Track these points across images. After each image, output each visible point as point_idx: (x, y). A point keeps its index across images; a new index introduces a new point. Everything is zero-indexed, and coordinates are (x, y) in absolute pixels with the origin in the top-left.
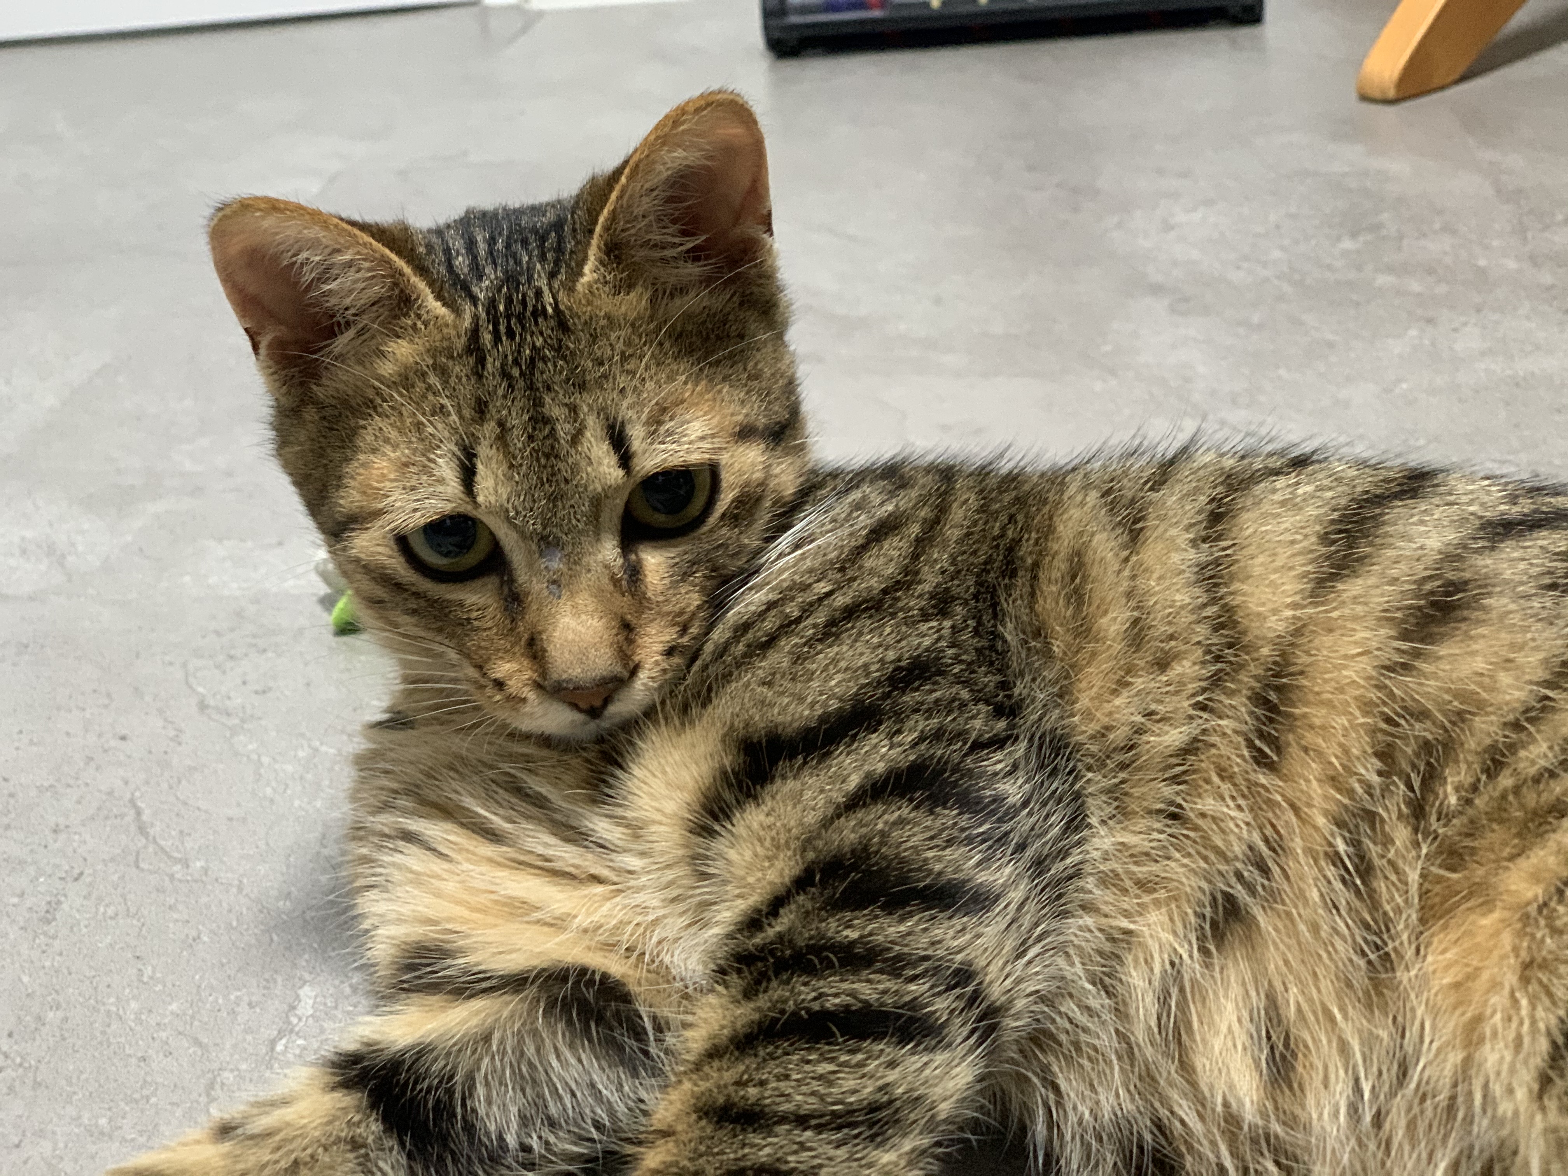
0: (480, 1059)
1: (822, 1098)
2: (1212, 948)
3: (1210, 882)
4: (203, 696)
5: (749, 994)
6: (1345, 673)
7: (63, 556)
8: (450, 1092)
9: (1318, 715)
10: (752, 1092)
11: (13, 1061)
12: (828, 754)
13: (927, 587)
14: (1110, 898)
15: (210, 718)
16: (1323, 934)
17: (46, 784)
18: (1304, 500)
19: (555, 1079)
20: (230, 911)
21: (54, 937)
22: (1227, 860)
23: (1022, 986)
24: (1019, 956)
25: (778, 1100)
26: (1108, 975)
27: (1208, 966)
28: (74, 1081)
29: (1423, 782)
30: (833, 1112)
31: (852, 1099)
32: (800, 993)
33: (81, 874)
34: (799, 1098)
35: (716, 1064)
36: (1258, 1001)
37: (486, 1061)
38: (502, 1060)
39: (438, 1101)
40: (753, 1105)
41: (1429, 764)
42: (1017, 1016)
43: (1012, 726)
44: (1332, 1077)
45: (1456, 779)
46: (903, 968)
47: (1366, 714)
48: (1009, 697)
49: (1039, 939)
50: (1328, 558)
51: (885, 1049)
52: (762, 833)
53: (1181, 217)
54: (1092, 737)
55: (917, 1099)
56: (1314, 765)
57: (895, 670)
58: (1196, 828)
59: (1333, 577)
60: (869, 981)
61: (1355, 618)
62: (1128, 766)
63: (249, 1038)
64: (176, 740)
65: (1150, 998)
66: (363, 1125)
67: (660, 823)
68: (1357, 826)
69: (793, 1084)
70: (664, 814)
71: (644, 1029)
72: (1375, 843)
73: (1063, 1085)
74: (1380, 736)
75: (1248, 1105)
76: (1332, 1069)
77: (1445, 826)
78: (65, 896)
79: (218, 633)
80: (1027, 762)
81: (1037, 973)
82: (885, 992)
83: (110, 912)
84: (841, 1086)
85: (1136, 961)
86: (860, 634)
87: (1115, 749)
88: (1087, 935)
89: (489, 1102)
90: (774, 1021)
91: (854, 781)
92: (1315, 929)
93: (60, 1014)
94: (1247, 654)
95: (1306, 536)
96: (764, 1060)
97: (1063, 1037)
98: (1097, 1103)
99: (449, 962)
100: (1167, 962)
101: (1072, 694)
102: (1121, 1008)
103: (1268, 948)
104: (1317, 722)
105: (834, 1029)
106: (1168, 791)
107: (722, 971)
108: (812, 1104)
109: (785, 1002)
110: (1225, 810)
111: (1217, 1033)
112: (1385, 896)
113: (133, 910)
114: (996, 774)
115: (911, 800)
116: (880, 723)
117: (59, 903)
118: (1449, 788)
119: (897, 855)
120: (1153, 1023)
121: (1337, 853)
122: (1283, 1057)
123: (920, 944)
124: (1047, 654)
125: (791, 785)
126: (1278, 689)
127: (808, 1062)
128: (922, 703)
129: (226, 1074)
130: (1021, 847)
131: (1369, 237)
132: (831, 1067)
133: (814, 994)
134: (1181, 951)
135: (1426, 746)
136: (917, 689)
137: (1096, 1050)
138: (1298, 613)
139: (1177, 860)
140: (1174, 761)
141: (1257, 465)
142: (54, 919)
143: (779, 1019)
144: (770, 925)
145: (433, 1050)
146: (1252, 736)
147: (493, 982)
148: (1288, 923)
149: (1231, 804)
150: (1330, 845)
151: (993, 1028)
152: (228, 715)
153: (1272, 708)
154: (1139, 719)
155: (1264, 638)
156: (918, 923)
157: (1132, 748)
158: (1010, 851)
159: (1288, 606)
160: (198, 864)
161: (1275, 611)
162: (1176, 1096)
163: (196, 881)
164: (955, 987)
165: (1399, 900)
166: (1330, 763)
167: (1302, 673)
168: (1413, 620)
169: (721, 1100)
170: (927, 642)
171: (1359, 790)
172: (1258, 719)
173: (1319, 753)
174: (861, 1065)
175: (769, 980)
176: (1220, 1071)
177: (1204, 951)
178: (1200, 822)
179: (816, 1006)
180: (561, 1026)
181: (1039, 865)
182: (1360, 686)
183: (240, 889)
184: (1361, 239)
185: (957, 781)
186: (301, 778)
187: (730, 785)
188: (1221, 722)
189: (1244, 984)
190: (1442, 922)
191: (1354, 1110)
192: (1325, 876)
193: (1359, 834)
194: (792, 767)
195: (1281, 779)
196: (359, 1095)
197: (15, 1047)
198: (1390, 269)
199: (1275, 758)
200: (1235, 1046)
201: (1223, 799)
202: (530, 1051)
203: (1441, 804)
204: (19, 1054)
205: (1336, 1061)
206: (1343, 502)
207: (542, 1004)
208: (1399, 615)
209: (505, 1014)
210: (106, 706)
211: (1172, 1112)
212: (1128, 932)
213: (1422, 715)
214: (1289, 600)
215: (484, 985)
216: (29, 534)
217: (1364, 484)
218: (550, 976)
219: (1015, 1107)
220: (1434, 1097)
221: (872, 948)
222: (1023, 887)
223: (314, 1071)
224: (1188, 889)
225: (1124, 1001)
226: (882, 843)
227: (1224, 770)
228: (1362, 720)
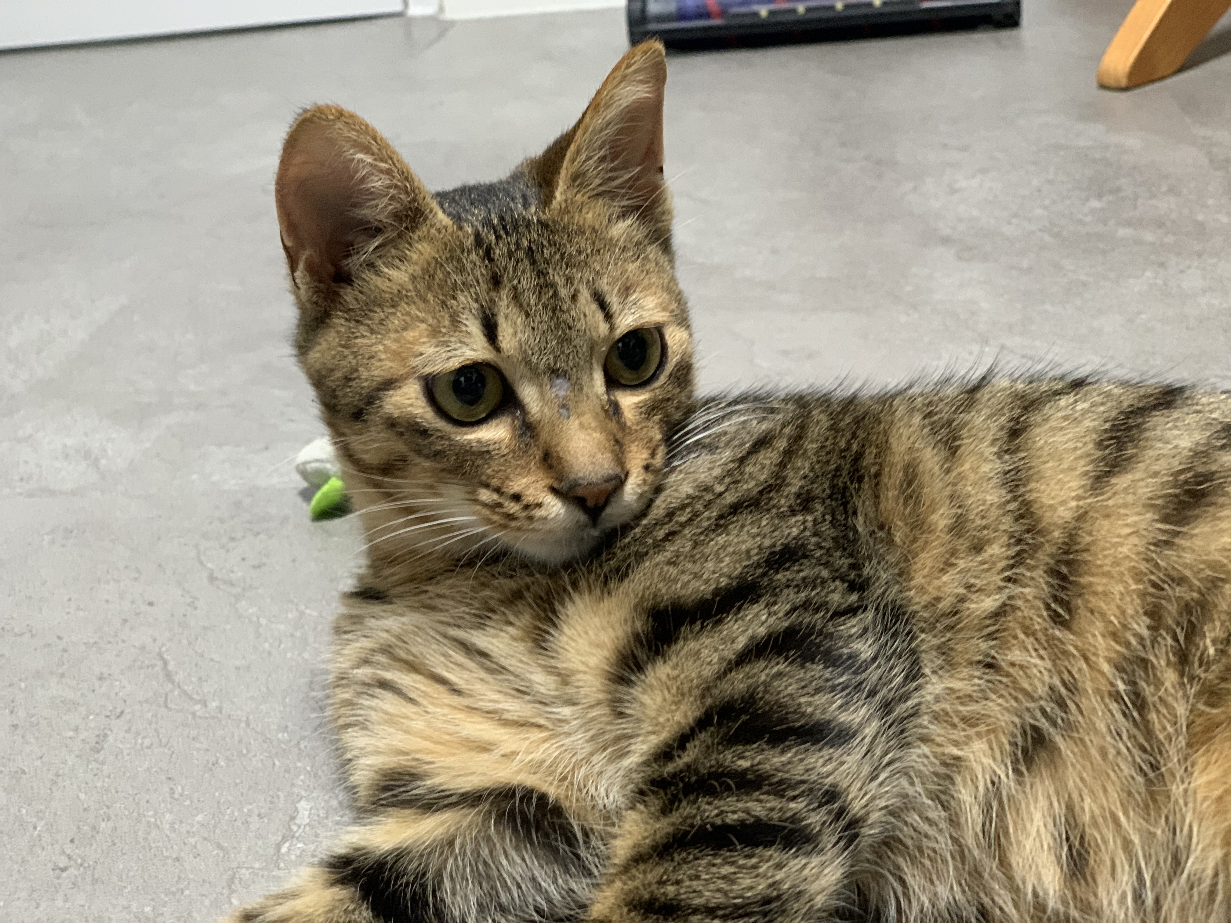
0: (446, 860)
1: (726, 893)
2: (1024, 769)
3: (1020, 717)
4: (212, 570)
5: (665, 811)
6: (1120, 549)
7: (97, 459)
8: (424, 887)
9: (1099, 583)
10: (671, 889)
11: (76, 861)
12: (719, 622)
13: (794, 489)
14: (942, 732)
15: (218, 588)
16: (1110, 757)
17: (92, 641)
18: (1082, 415)
19: (505, 875)
20: (240, 741)
21: (103, 763)
22: (1033, 699)
23: (877, 802)
24: (873, 779)
25: (691, 895)
26: (941, 792)
27: (1020, 783)
28: (124, 877)
29: (1186, 637)
30: (735, 904)
31: (749, 894)
32: (705, 811)
33: (122, 713)
34: (707, 894)
35: (642, 867)
36: (1059, 809)
37: (451, 861)
38: (463, 860)
39: (415, 893)
40: (671, 900)
41: (1190, 621)
42: (871, 826)
43: (861, 599)
44: (1119, 869)
45: (1213, 635)
46: (784, 790)
47: (1139, 581)
48: (860, 576)
49: (889, 764)
50: (1104, 459)
51: (774, 854)
52: (669, 683)
53: (962, 183)
54: (925, 607)
55: (800, 892)
56: (1098, 623)
57: (771, 554)
58: (1008, 675)
59: (1108, 474)
60: (758, 800)
61: (1125, 506)
62: (953, 628)
63: (260, 843)
64: (193, 605)
65: (976, 810)
66: (357, 912)
67: (585, 673)
68: (1134, 671)
69: (702, 882)
70: (587, 666)
71: (575, 836)
72: (1149, 685)
73: (909, 879)
74: (1149, 599)
75: (1051, 892)
76: (1118, 862)
77: (1206, 671)
78: (111, 730)
79: (222, 520)
80: (875, 627)
81: (887, 792)
82: (772, 809)
83: (147, 742)
84: (739, 884)
85: (964, 781)
86: (743, 526)
87: (942, 616)
88: (925, 761)
89: (454, 894)
90: (687, 833)
91: (741, 643)
92: (1104, 753)
93: (110, 824)
94: (1043, 536)
95: (1085, 444)
96: (679, 864)
97: (909, 843)
98: (935, 894)
99: (419, 783)
100: (989, 781)
101: (909, 573)
102: (954, 819)
103: (1067, 768)
104: (1100, 589)
105: (734, 839)
106: (984, 646)
107: (642, 792)
108: (719, 899)
109: (695, 816)
110: (1029, 658)
111: (1028, 835)
112: (1157, 726)
113: (164, 741)
114: (850, 636)
115: (786, 659)
116: (760, 596)
117: (106, 735)
118: (1208, 641)
119: (776, 702)
120: (979, 829)
121: (1118, 692)
122: (1079, 854)
123: (797, 772)
124: (890, 542)
125: (692, 645)
126: (1068, 563)
127: (714, 865)
128: (792, 580)
129: (243, 871)
130: (872, 693)
131: (1110, 198)
132: (732, 869)
133: (716, 812)
134: (999, 772)
135: (1187, 608)
136: (787, 569)
137: (935, 851)
138: (1081, 503)
139: (993, 701)
140: (988, 622)
141: (1044, 388)
142: (102, 748)
143: (689, 832)
144: (679, 756)
145: (409, 853)
146: (1050, 601)
147: (454, 799)
148: (1081, 747)
149: (1034, 654)
150: (1112, 685)
151: (856, 836)
152: (232, 585)
153: (1063, 578)
154: (962, 591)
155: (1055, 524)
156: (796, 754)
157: (956, 613)
158: (864, 695)
159: (1073, 498)
160: (214, 704)
161: (1063, 503)
162: (997, 887)
163: (214, 717)
164: (826, 803)
165: (1170, 729)
166: (1111, 622)
167: (1087, 550)
168: (1172, 506)
169: (647, 896)
170: (795, 532)
171: (1133, 641)
172: (1052, 586)
173: (1103, 615)
174: (755, 867)
175: (680, 801)
176: (1030, 867)
177: (1017, 771)
178: (1011, 670)
179: (718, 821)
180: (508, 833)
181: (887, 707)
182: (1131, 560)
183: (248, 724)
184: (1105, 199)
185: (821, 642)
186: (292, 635)
187: (642, 645)
188: (1023, 590)
189: (1049, 797)
190: (1204, 748)
191: (1138, 898)
192: (1110, 711)
193: (1134, 675)
194: (691, 631)
195: (1073, 634)
196: (353, 889)
197: (77, 851)
198: (1129, 223)
199: (1067, 617)
200: (1042, 846)
201: (1028, 651)
202: (485, 852)
203: (1202, 654)
204: (80, 856)
205: (1121, 857)
206: (1114, 414)
207: (493, 816)
208: (1159, 502)
209: (465, 824)
210: (136, 579)
211: (993, 900)
212: (958, 758)
213: (1181, 581)
214: (1073, 494)
215: (447, 801)
216: (69, 442)
217: (1128, 400)
218: (500, 793)
219: (873, 898)
220: (1199, 885)
221: (760, 775)
222: (875, 725)
223: (316, 870)
224: (1003, 724)
225: (956, 814)
226: (766, 691)
227: (1028, 628)
228: (1134, 587)
